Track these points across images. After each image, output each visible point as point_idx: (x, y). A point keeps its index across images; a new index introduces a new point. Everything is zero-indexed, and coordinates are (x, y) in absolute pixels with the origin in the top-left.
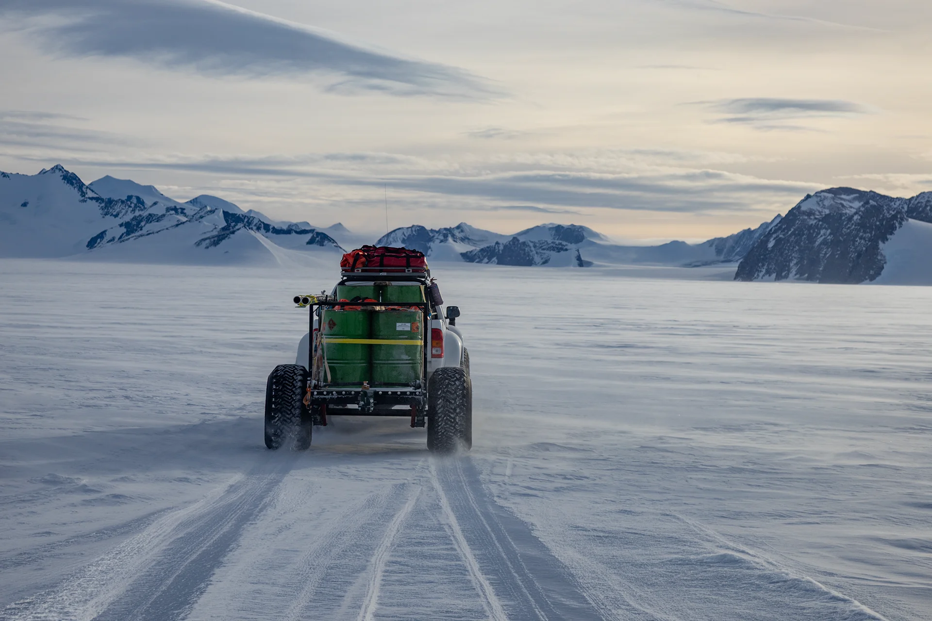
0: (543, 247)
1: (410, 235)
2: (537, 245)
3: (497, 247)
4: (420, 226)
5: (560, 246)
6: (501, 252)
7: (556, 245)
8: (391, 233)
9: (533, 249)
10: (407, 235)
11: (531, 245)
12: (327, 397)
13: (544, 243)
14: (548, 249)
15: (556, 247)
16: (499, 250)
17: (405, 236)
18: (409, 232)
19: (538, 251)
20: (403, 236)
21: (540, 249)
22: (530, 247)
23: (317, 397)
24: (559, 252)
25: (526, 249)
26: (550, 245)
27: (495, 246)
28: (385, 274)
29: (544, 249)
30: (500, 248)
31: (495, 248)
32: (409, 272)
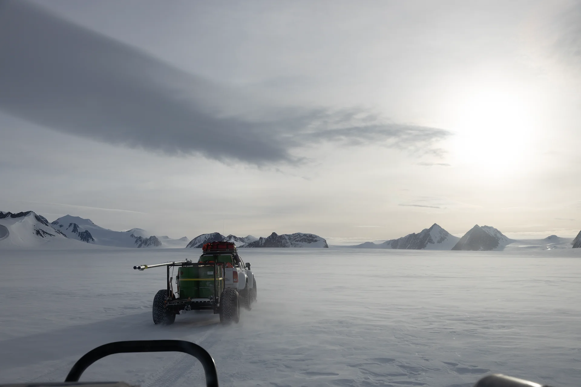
0: (297, 239)
1: (210, 238)
2: (292, 237)
3: (260, 242)
4: (216, 233)
5: (311, 238)
6: (263, 244)
7: (307, 237)
8: (198, 237)
9: (288, 241)
10: (207, 238)
11: (287, 238)
12: (173, 304)
13: (297, 236)
14: (300, 241)
15: (307, 239)
16: (262, 243)
17: (206, 239)
18: (209, 237)
19: (292, 242)
20: (205, 239)
21: (294, 241)
22: (286, 240)
23: (169, 304)
24: (310, 243)
25: (283, 241)
26: (303, 237)
27: (259, 240)
28: (219, 251)
29: (297, 241)
30: (263, 242)
31: (259, 242)
32: (228, 250)
